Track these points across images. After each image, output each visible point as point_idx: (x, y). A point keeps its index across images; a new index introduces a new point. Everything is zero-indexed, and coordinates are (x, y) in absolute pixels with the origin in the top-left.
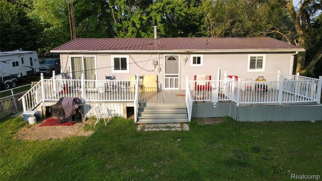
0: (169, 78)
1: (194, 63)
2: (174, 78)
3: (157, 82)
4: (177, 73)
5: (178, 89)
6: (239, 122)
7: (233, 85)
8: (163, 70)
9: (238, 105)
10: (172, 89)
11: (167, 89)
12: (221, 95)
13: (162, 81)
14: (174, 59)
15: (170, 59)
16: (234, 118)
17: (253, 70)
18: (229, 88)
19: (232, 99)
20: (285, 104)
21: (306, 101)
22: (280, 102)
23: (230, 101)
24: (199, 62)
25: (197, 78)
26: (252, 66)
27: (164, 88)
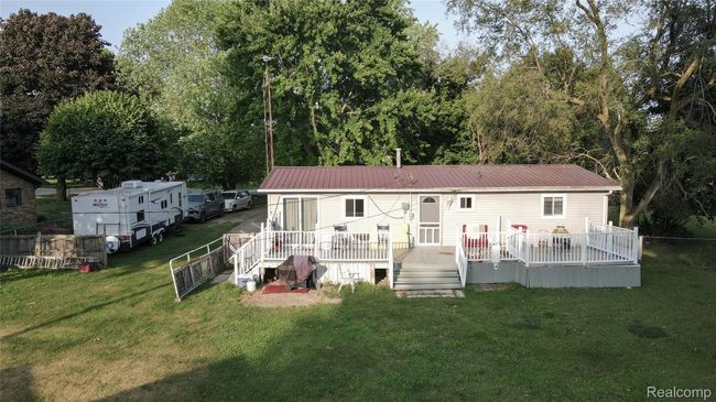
0: (426, 228)
1: (463, 206)
2: (433, 228)
3: (408, 234)
4: (438, 221)
5: (439, 244)
6: (530, 289)
7: (520, 239)
8: (417, 216)
9: (527, 265)
10: (430, 244)
11: (422, 244)
12: (504, 253)
13: (415, 234)
14: (432, 200)
15: (427, 200)
16: (523, 283)
17: (548, 217)
18: (514, 243)
19: (520, 258)
20: (591, 265)
21: (619, 260)
22: (583, 261)
23: (517, 261)
24: (469, 205)
25: (468, 228)
26: (548, 211)
27: (417, 243)
